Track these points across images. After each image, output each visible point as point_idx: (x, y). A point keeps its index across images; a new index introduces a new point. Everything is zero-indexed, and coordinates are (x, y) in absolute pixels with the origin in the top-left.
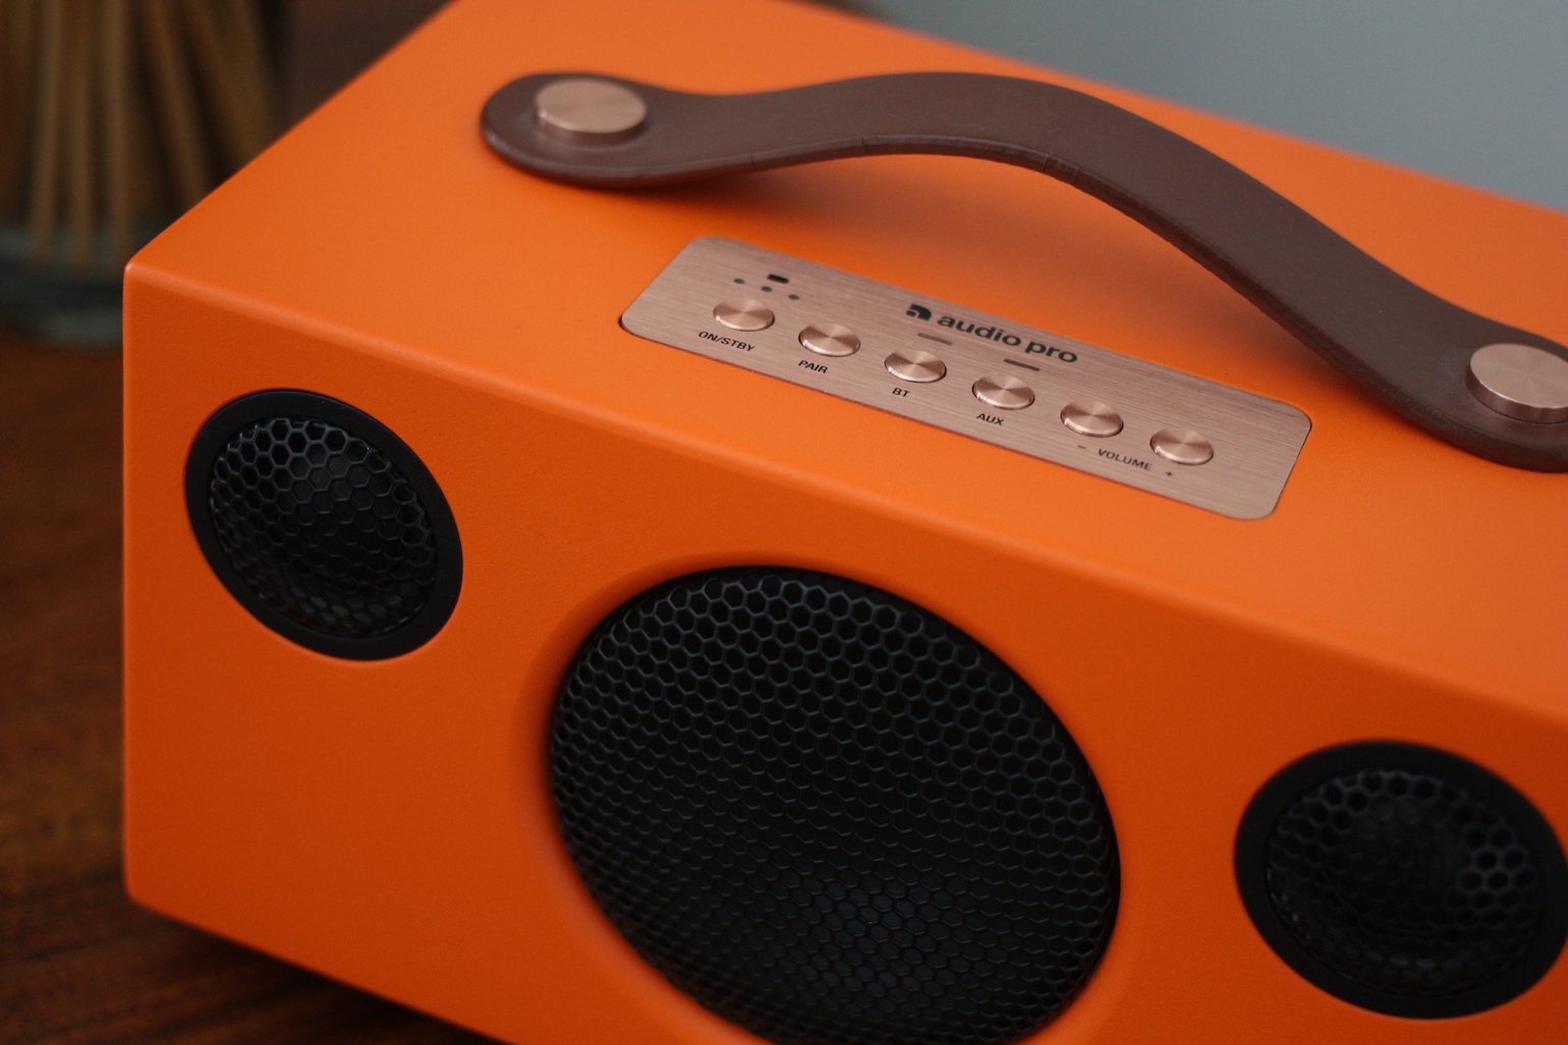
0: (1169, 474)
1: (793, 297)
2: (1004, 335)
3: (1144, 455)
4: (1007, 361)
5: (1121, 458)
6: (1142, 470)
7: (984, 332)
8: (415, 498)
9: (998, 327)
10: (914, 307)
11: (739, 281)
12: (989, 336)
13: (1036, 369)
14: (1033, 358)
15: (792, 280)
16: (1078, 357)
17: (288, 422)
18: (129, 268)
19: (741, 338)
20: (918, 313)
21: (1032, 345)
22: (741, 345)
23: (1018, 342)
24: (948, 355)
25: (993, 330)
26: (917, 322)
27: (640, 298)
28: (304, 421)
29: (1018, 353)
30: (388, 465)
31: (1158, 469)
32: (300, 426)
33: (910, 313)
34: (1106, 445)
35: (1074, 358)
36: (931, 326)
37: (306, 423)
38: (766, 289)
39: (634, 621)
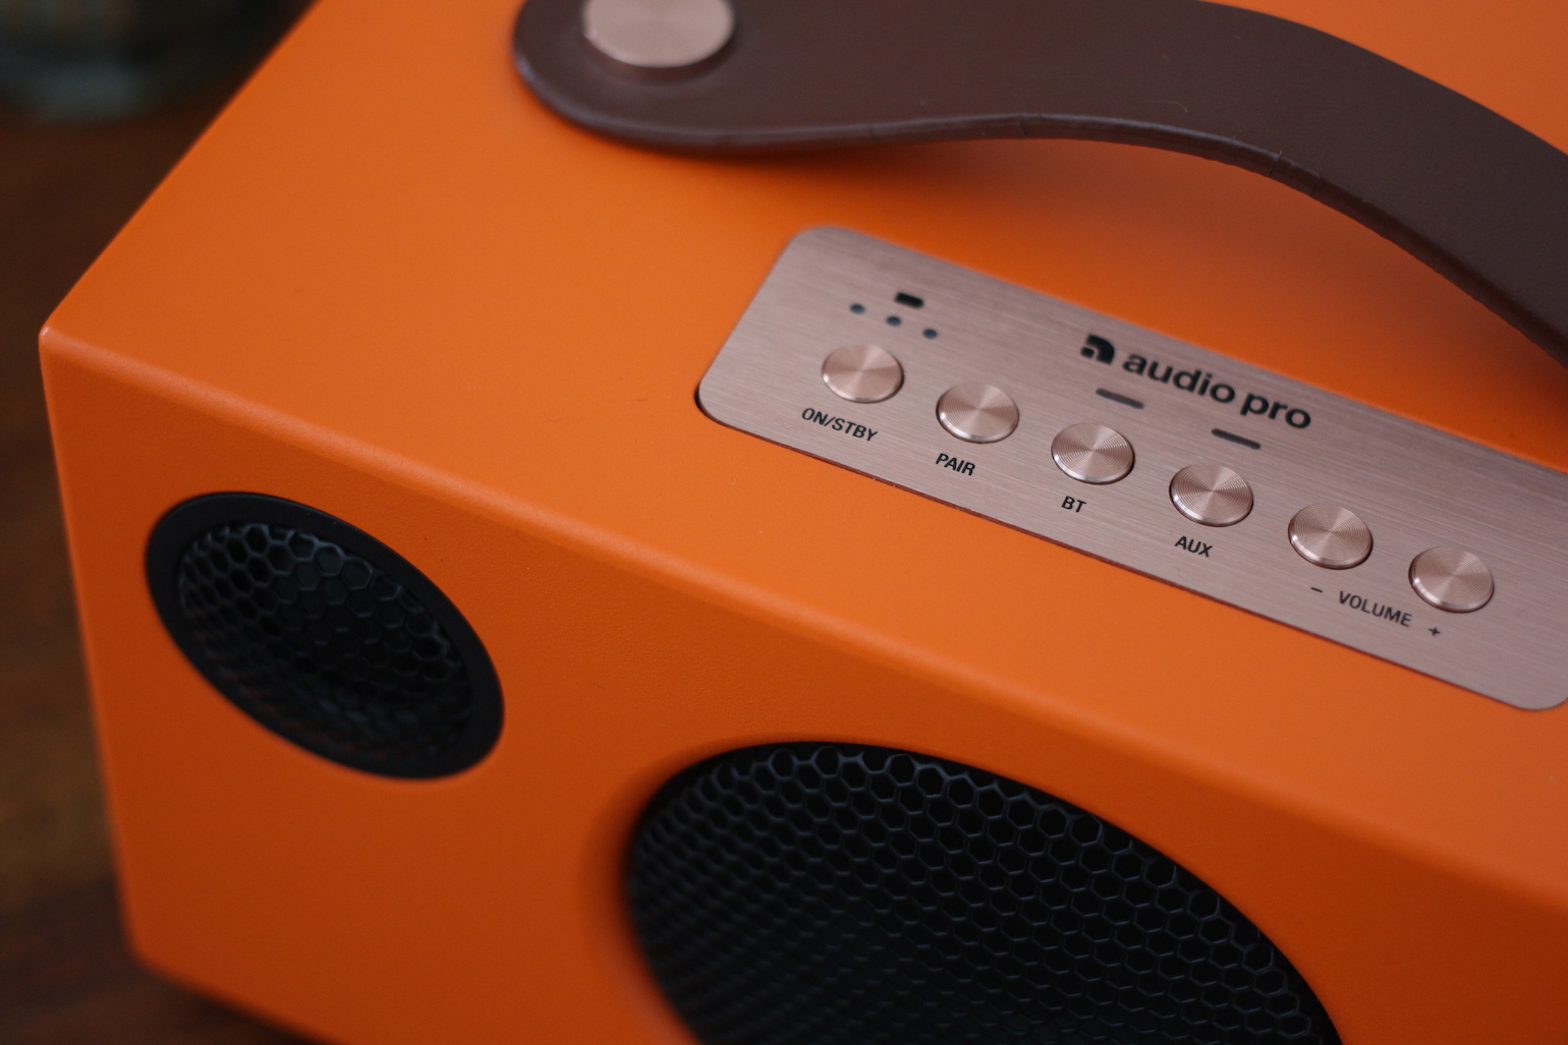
0: (1435, 632)
1: (930, 333)
2: (1213, 383)
3: (1401, 601)
4: (1218, 433)
5: (1370, 607)
6: (1394, 627)
7: (1185, 381)
8: (435, 625)
9: (1205, 369)
10: (1094, 340)
11: (857, 308)
12: (1191, 388)
13: (1255, 446)
14: (1255, 426)
15: (928, 303)
16: (1313, 418)
17: (265, 529)
18: (45, 331)
19: (861, 415)
20: (1096, 351)
21: (1251, 398)
22: (860, 431)
23: (1232, 395)
24: (1141, 428)
25: (1198, 373)
26: (1093, 365)
27: (724, 351)
28: (288, 528)
29: (1229, 416)
30: (399, 589)
31: (1420, 622)
32: (282, 537)
33: (1087, 353)
34: (1349, 582)
35: (1307, 420)
36: (1113, 375)
37: (291, 534)
38: (894, 321)
39: (726, 781)
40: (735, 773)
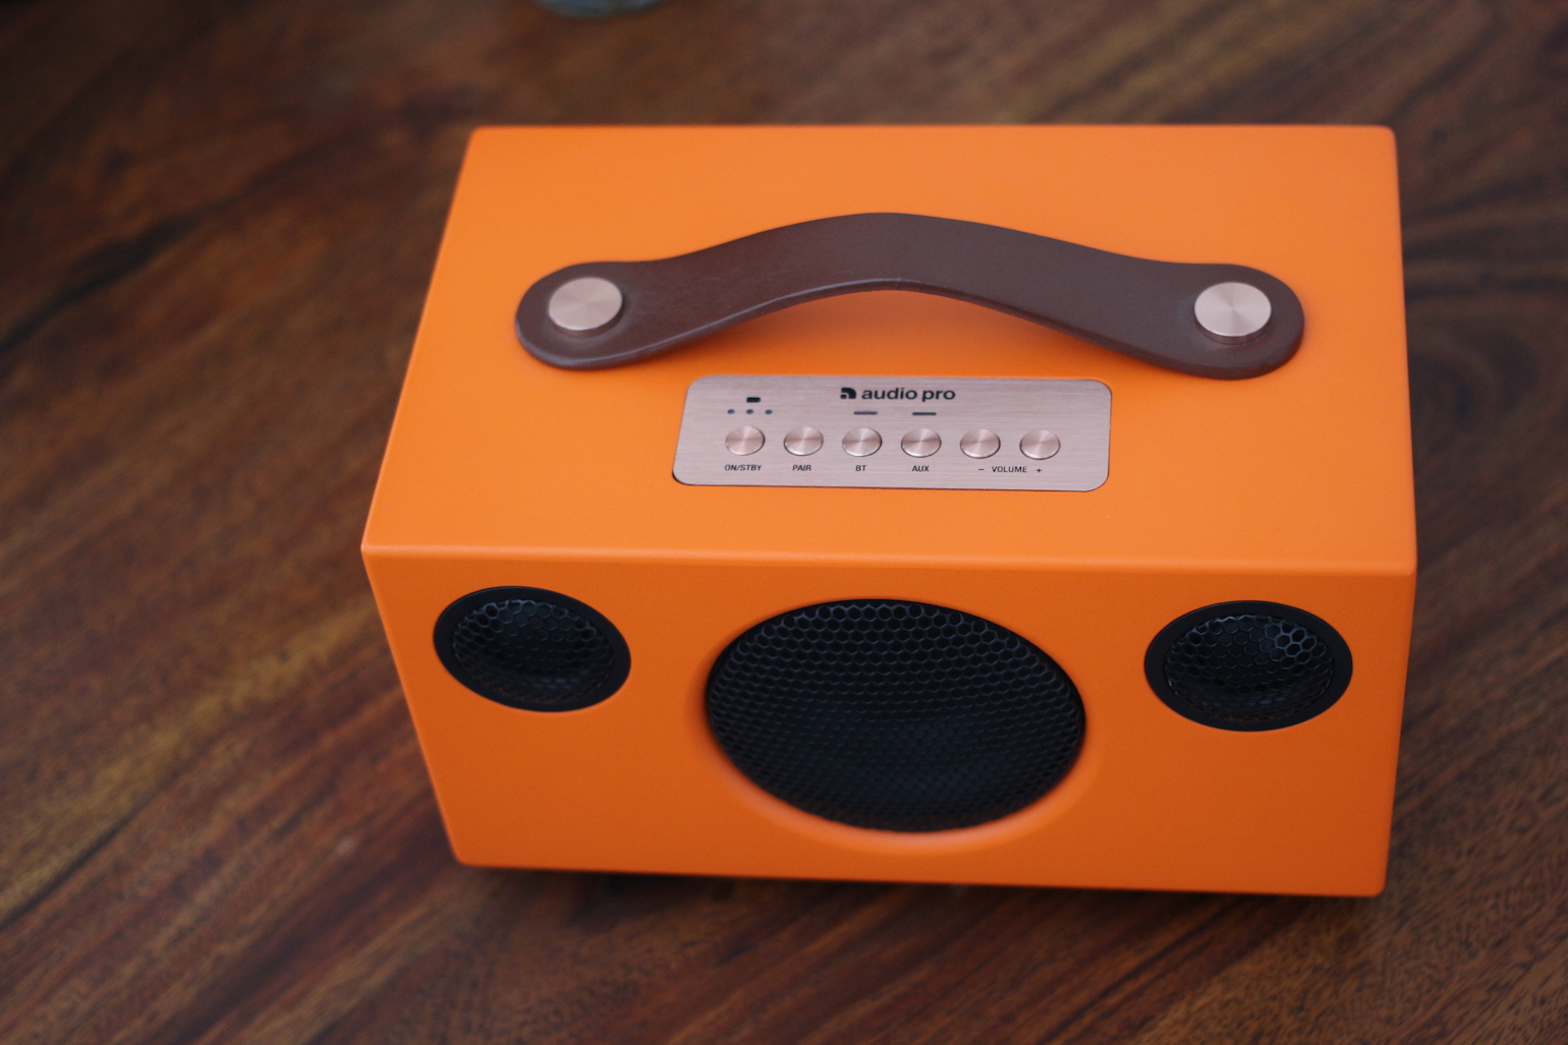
0: (1039, 470)
1: (769, 412)
2: (905, 392)
3: (1020, 462)
4: (915, 414)
5: (1007, 469)
6: (1021, 474)
7: (893, 395)
8: (588, 623)
9: (900, 386)
10: (844, 390)
11: (731, 412)
12: (896, 397)
13: (934, 414)
14: (930, 405)
15: (762, 398)
16: (956, 393)
17: (494, 604)
18: (363, 547)
19: (751, 460)
20: (847, 394)
21: (925, 393)
22: (754, 467)
23: (916, 395)
24: (879, 423)
25: (897, 389)
26: (848, 400)
27: (678, 452)
28: (505, 600)
29: (918, 405)
30: (566, 611)
31: (1031, 468)
32: (503, 605)
33: (843, 397)
34: (996, 461)
35: (954, 395)
36: (859, 403)
37: (507, 602)
38: (750, 412)
39: (744, 649)
40: (748, 644)
